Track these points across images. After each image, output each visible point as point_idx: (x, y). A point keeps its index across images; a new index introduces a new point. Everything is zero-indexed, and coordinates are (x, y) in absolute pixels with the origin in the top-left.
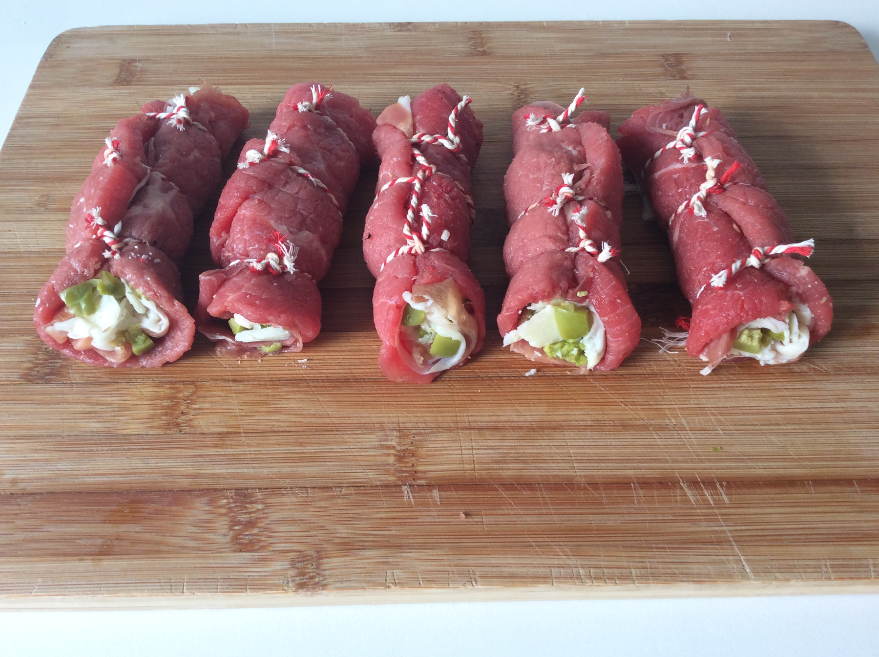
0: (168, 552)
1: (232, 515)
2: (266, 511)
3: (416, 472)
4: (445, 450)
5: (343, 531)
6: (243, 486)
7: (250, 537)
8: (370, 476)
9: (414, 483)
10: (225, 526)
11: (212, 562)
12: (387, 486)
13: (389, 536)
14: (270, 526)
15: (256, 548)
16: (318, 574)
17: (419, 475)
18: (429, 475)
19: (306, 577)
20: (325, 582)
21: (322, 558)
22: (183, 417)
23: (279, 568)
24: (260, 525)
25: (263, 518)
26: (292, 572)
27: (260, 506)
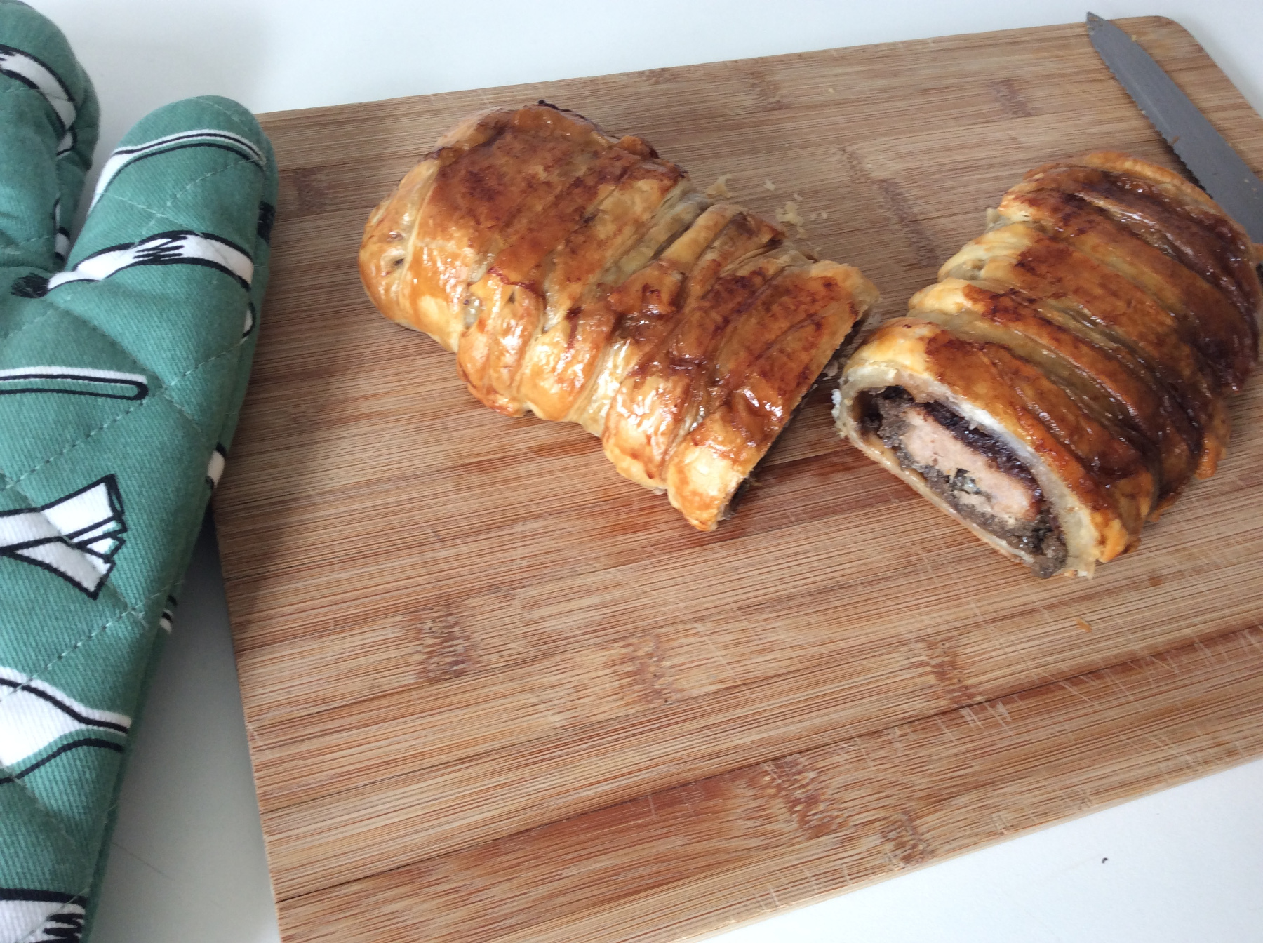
0: (733, 861)
1: (784, 793)
2: (822, 779)
3: (966, 688)
4: (986, 653)
5: (921, 782)
6: (778, 754)
7: (819, 816)
8: (919, 706)
9: (970, 702)
10: (783, 810)
11: (792, 859)
12: (944, 713)
13: (975, 774)
14: (835, 796)
15: (833, 827)
16: (920, 840)
17: (971, 690)
18: (982, 688)
19: (908, 847)
20: (930, 848)
21: (914, 820)
22: (660, 682)
23: (873, 844)
25: (826, 787)
26: (889, 846)
27: (812, 775)
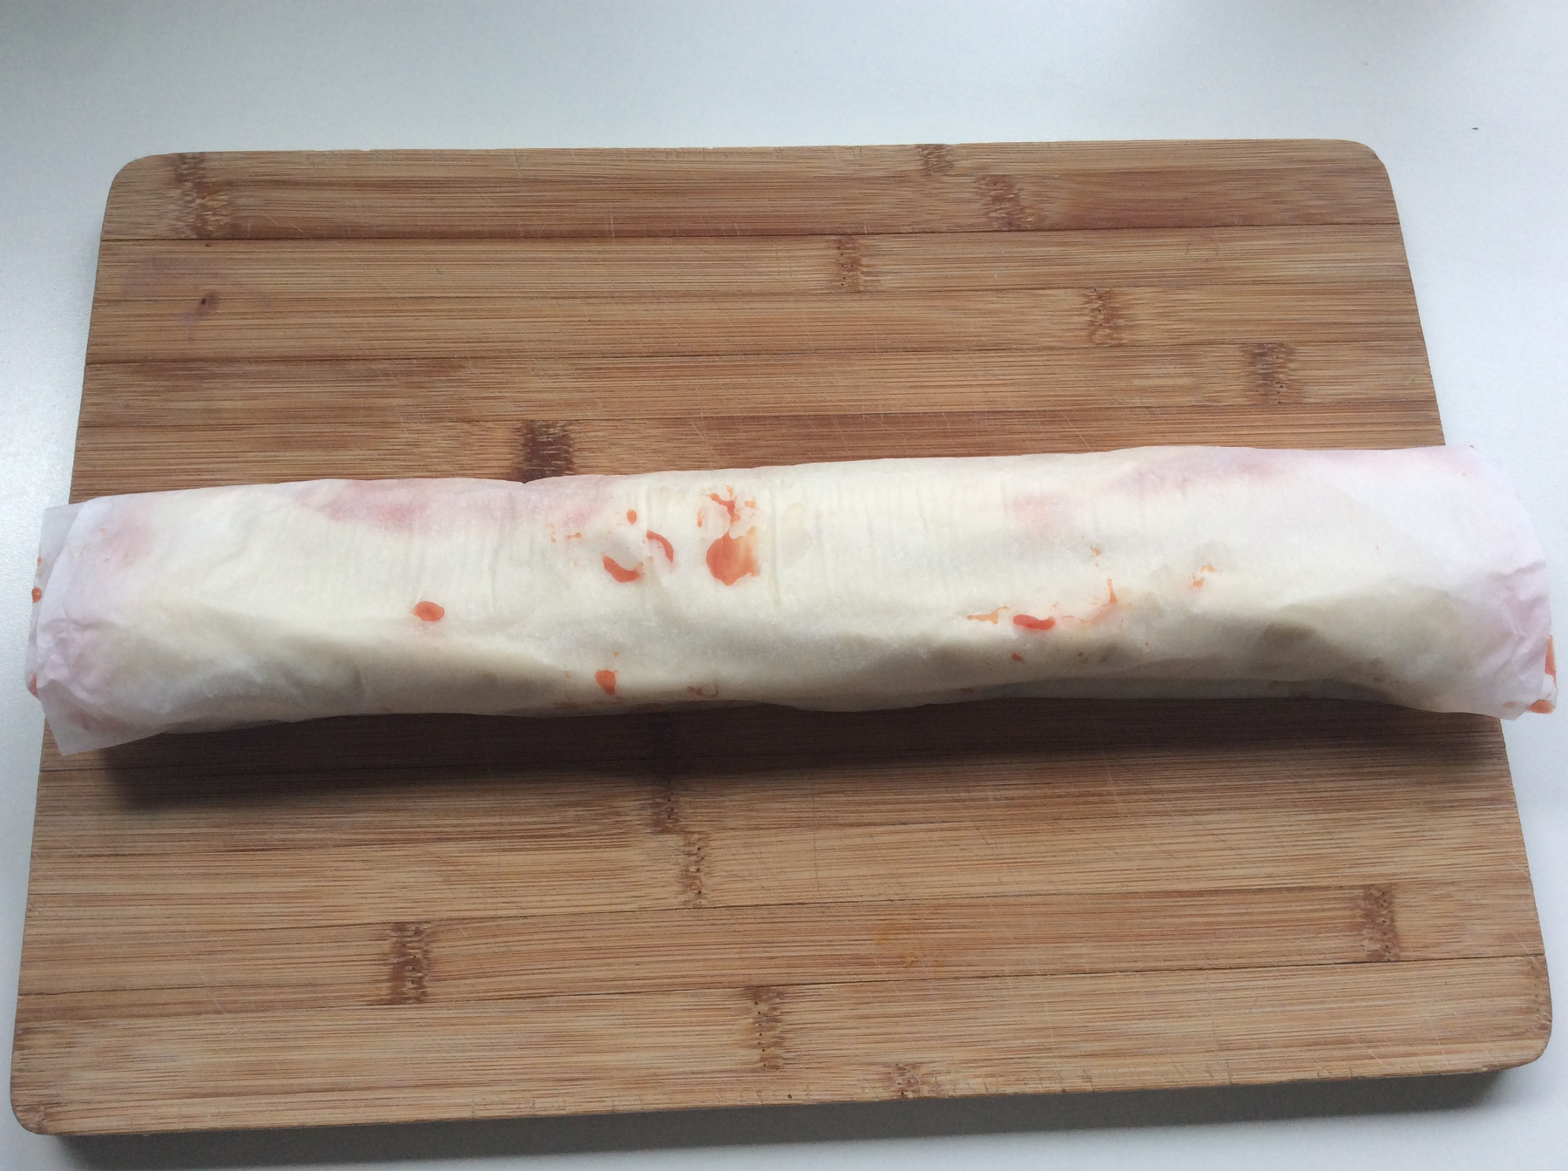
0: (1072, 175)
1: (1020, 208)
2: (987, 210)
3: (839, 248)
4: (809, 271)
5: (907, 193)
6: (1015, 234)
7: (996, 188)
8: (888, 244)
9: (839, 237)
10: (1024, 198)
11: (1028, 167)
12: (868, 234)
13: (861, 189)
14: (979, 197)
15: (989, 179)
16: (925, 157)
17: (835, 246)
18: (823, 245)
19: (936, 155)
20: (918, 151)
21: (923, 170)
22: (1096, 306)
23: (963, 163)
25: (985, 205)
26: (950, 158)
27: (993, 215)
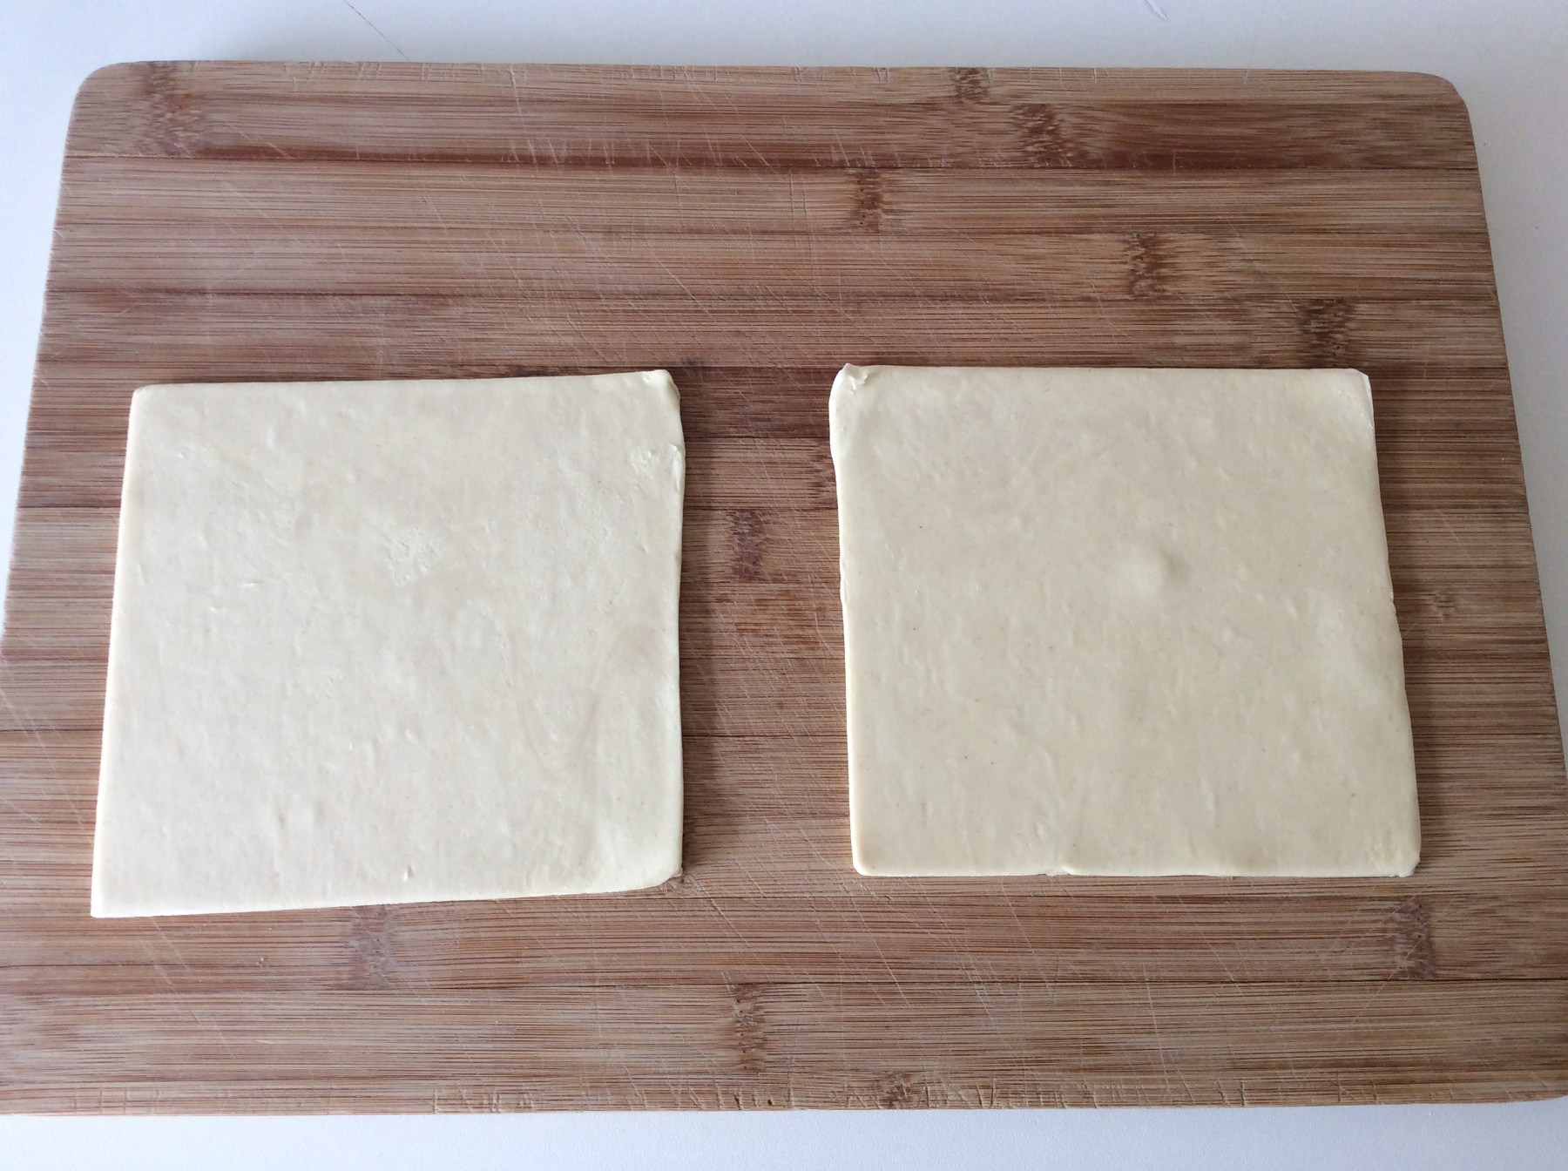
1: (1059, 141)
2: (1022, 144)
3: (859, 183)
4: (823, 208)
5: (935, 121)
6: (1053, 172)
7: (1035, 118)
8: (910, 179)
9: (860, 170)
10: (1064, 130)
11: (1071, 96)
12: (891, 168)
13: (886, 116)
14: (1015, 129)
15: (1027, 108)
16: (956, 82)
17: (856, 180)
18: (843, 179)
19: (970, 79)
20: (952, 73)
23: (999, 88)
24: (1026, 130)
25: (1021, 137)
26: (983, 84)
27: (1030, 149)
